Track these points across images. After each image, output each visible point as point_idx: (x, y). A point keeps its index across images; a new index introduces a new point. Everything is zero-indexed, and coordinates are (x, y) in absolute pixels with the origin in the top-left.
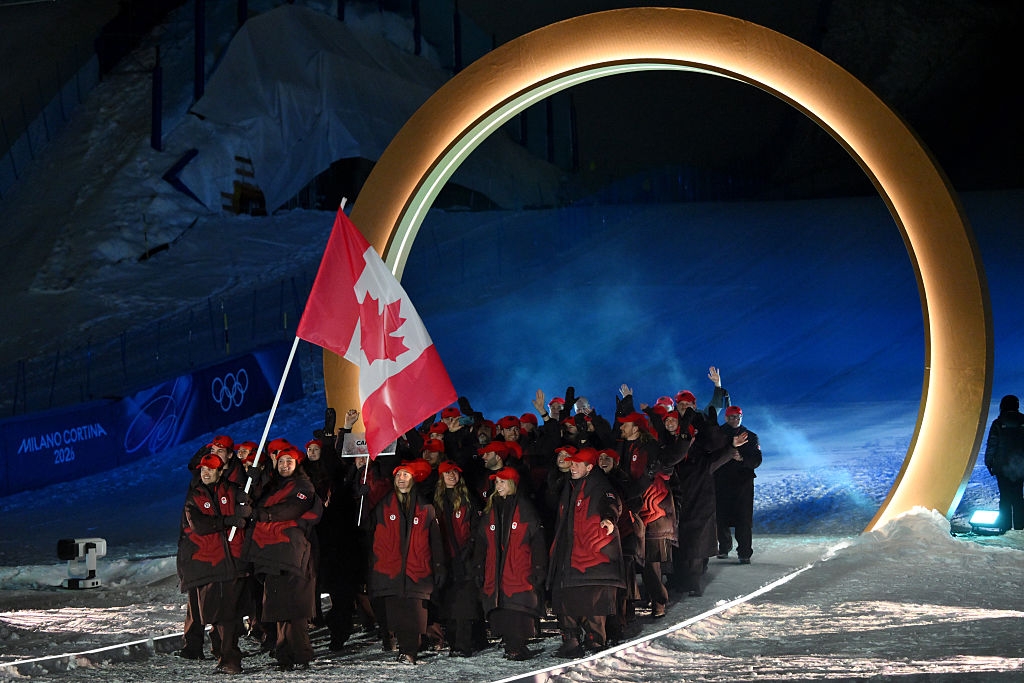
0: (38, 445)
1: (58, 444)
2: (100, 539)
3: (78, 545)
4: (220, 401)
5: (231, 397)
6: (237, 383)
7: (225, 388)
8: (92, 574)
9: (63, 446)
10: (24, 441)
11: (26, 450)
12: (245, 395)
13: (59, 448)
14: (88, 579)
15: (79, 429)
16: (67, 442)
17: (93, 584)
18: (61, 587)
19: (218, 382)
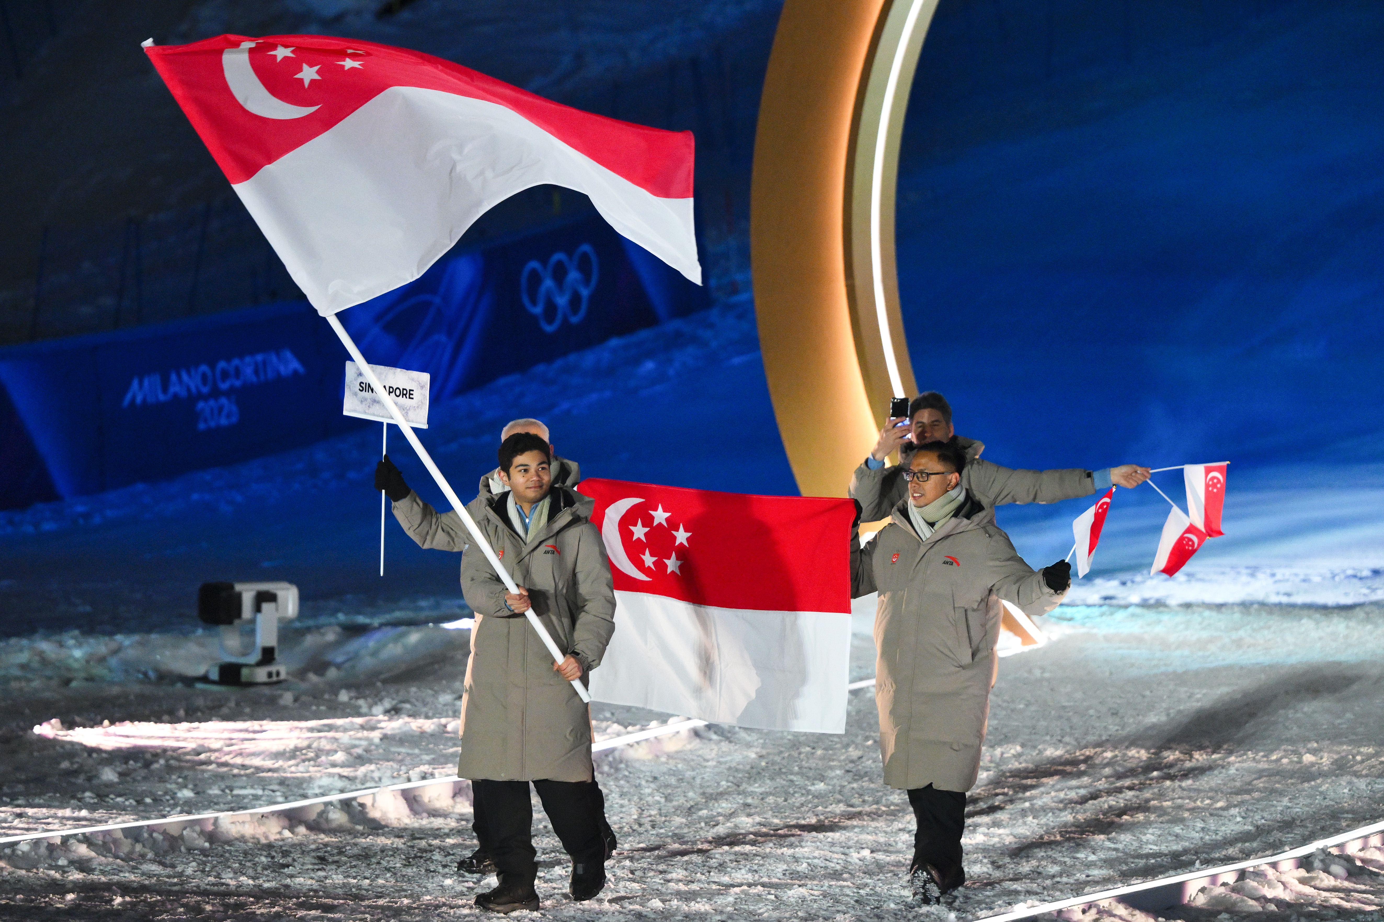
0: (165, 389)
1: (205, 390)
2: (285, 585)
3: (239, 596)
4: (538, 310)
5: (562, 301)
6: (573, 275)
7: (548, 283)
8: (268, 656)
9: (215, 393)
10: (135, 383)
11: (139, 399)
12: (592, 298)
13: (205, 398)
14: (261, 663)
15: (248, 359)
16: (224, 386)
17: (270, 675)
18: (205, 679)
19: (534, 273)
